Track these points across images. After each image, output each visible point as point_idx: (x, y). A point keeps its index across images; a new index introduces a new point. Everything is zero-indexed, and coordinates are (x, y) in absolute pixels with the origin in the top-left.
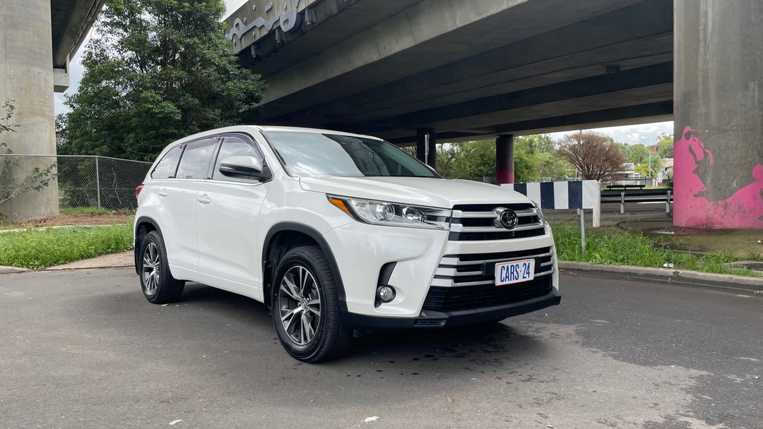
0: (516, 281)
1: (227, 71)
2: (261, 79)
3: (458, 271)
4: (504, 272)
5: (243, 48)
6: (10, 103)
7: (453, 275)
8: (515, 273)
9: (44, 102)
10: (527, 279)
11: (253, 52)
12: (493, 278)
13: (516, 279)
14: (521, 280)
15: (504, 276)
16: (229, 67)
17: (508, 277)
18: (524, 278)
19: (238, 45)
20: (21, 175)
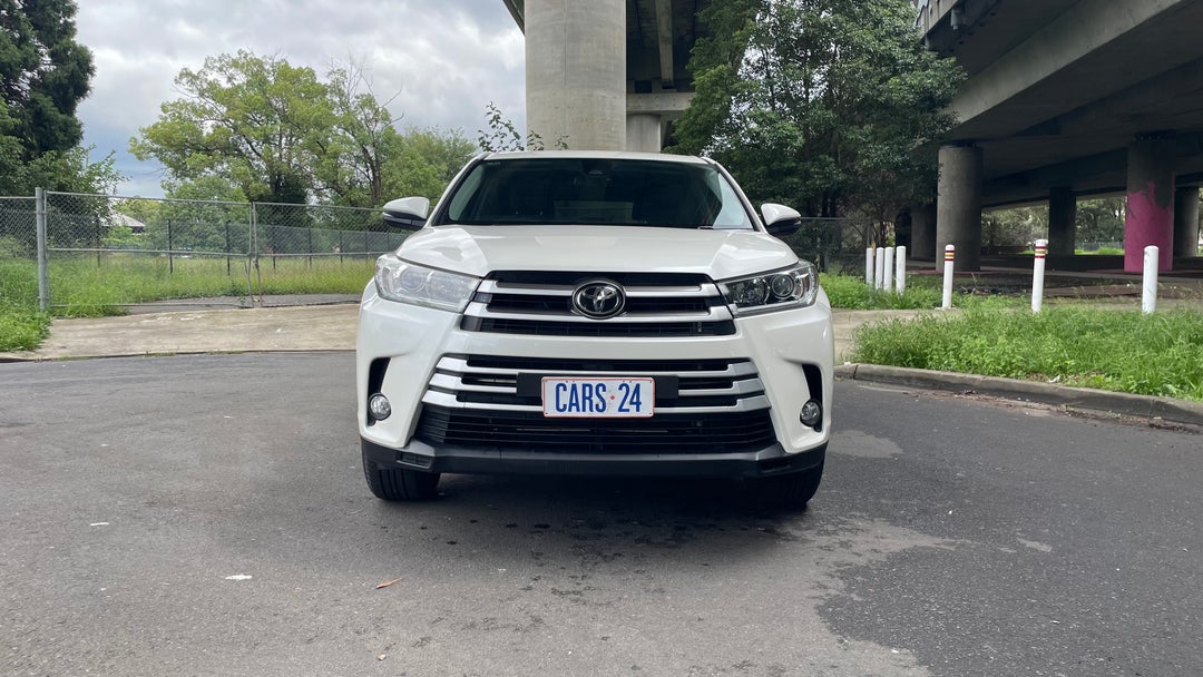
0: (595, 414)
1: (893, 60)
2: (956, 64)
3: (464, 382)
4: (566, 395)
5: (941, 16)
6: (563, 141)
7: (452, 387)
8: (595, 399)
9: (608, 136)
10: (633, 413)
11: (953, 22)
12: (539, 402)
13: (600, 411)
14: (612, 412)
15: (564, 403)
16: (897, 52)
17: (577, 404)
18: (621, 410)
19: (935, 13)
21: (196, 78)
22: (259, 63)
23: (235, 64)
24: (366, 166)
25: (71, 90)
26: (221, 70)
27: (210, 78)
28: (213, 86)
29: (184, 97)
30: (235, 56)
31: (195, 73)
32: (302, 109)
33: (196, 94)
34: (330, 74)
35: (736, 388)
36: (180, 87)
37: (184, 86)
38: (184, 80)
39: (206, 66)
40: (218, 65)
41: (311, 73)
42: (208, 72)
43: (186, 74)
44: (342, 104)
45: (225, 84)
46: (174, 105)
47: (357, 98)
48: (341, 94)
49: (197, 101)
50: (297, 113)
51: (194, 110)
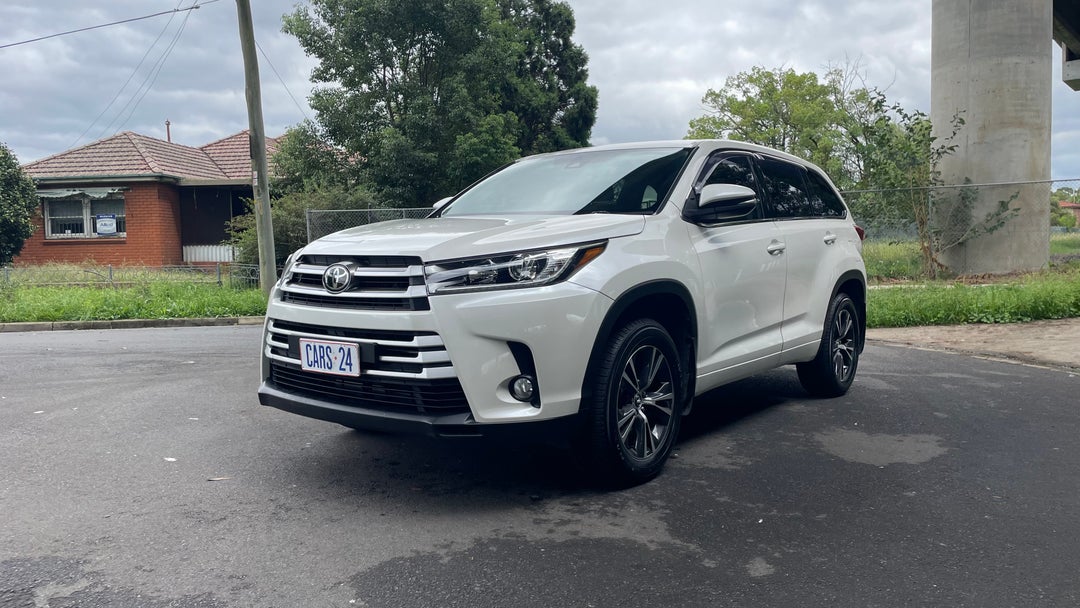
0: (327, 371)
3: (274, 339)
4: (311, 353)
8: (326, 357)
10: (347, 373)
13: (330, 368)
14: (335, 371)
15: (311, 359)
17: (317, 361)
18: (341, 369)
20: (979, 214)
21: (718, 96)
22: (769, 75)
23: (751, 80)
24: (858, 157)
25: (581, 122)
26: (738, 86)
27: (729, 95)
28: (732, 100)
29: (708, 113)
30: (750, 73)
31: (717, 92)
32: (799, 110)
33: (717, 109)
34: (827, 75)
35: (421, 358)
36: (705, 105)
37: (709, 104)
38: (709, 99)
39: (727, 85)
40: (736, 82)
41: (813, 77)
42: (728, 89)
43: (711, 93)
44: (838, 101)
45: (741, 98)
46: (700, 120)
47: (852, 93)
48: (836, 91)
49: (717, 115)
50: (794, 115)
51: (714, 122)
